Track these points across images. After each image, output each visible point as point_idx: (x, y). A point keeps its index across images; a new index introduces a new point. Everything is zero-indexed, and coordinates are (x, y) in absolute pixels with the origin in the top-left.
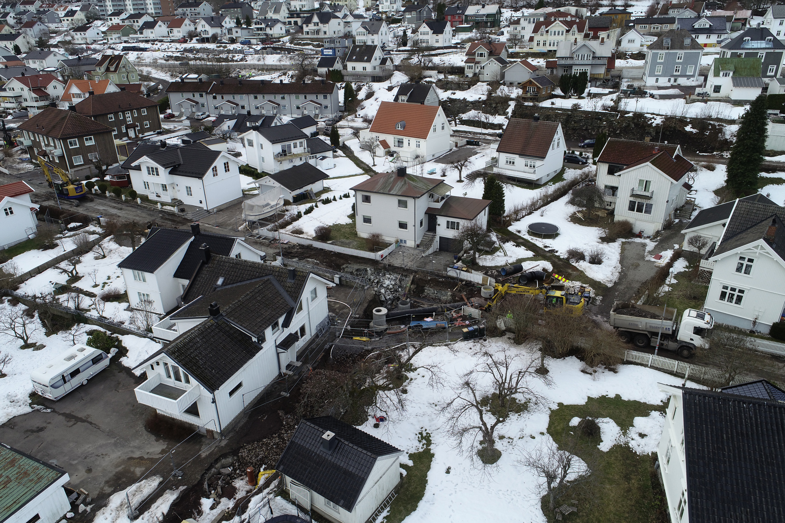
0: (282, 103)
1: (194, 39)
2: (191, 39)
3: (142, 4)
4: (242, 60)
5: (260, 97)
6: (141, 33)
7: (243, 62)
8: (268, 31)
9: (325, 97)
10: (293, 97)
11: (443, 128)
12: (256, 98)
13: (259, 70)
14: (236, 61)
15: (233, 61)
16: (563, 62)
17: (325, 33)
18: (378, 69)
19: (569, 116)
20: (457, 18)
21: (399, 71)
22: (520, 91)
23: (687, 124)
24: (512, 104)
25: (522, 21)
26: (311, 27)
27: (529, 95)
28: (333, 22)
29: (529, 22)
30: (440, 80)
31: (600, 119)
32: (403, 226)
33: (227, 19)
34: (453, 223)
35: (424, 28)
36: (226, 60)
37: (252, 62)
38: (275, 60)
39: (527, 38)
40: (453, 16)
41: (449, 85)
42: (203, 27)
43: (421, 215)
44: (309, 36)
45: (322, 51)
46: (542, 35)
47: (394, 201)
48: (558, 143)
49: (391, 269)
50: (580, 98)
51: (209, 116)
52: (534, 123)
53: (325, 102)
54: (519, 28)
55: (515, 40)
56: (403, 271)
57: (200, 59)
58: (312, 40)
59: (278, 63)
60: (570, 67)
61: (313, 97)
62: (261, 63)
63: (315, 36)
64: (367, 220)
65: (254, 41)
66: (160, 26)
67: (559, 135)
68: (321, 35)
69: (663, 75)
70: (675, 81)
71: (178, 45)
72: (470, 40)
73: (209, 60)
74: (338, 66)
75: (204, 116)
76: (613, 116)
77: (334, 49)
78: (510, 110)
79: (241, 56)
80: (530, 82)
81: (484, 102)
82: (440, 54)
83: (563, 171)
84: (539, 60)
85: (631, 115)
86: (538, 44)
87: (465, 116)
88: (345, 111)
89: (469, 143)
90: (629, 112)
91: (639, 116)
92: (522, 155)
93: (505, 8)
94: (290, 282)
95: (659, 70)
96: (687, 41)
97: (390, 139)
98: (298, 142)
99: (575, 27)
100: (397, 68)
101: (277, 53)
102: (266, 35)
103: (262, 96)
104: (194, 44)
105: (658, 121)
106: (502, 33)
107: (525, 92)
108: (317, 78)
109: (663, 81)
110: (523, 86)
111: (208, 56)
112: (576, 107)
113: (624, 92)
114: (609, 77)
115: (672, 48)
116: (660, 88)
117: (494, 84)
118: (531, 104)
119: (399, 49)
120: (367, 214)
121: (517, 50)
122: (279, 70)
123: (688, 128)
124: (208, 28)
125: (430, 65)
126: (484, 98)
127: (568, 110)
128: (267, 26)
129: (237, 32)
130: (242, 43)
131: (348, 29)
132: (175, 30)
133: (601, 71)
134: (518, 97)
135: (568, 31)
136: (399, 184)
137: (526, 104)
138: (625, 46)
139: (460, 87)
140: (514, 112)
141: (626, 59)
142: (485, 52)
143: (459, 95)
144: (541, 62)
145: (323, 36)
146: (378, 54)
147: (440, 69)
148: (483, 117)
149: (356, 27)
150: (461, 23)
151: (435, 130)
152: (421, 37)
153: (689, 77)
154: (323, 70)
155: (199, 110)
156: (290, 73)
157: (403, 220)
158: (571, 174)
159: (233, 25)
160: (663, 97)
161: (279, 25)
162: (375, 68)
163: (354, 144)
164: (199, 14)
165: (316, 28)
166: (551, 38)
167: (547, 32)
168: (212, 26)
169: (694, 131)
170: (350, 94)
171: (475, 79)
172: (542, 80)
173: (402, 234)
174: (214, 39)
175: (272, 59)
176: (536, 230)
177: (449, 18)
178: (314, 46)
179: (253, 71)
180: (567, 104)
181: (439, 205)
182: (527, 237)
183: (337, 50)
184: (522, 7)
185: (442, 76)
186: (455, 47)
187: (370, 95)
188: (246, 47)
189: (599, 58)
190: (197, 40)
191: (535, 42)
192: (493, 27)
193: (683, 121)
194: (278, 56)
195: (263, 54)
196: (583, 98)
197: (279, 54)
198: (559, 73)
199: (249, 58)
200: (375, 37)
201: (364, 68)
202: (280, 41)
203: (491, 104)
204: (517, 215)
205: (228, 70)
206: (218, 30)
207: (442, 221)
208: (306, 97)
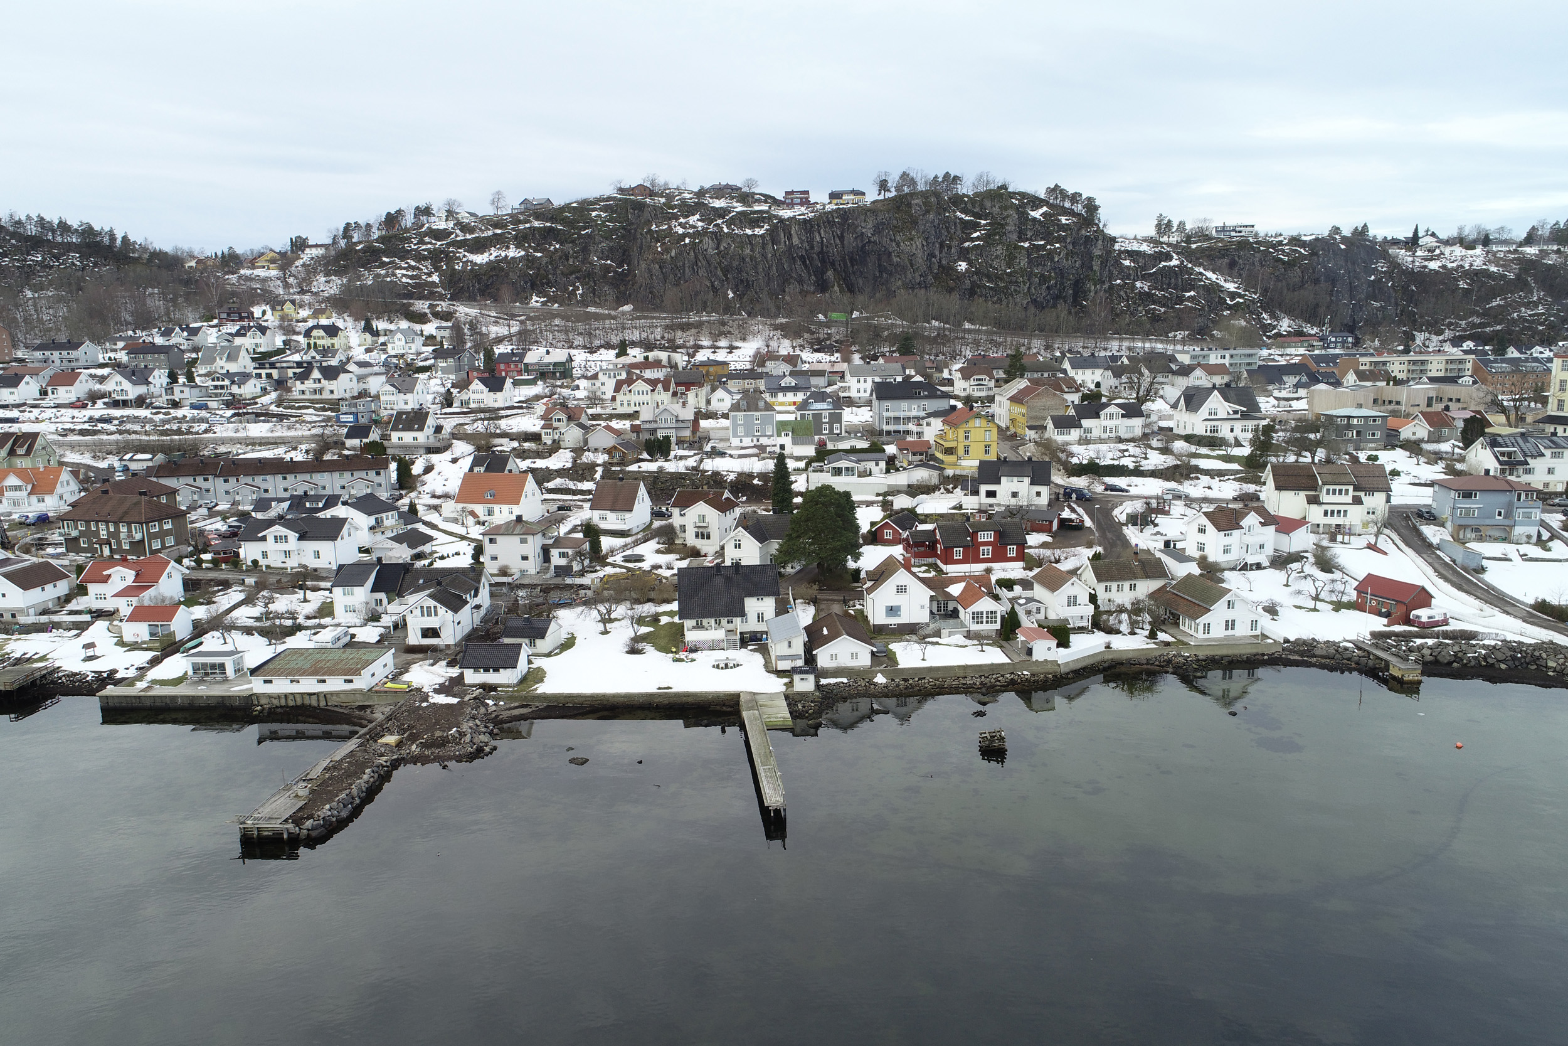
0: (321, 483)
1: (100, 403)
2: (94, 403)
4: (206, 431)
5: (290, 477)
7: (211, 435)
8: (235, 389)
9: (378, 474)
10: (336, 475)
11: (534, 494)
13: (247, 445)
14: (197, 433)
15: (189, 433)
16: (647, 426)
17: (332, 392)
18: (432, 439)
19: (655, 477)
20: (513, 366)
21: (458, 439)
22: (606, 457)
23: (754, 478)
24: (600, 470)
25: (600, 375)
26: (309, 384)
27: (615, 460)
28: (343, 377)
29: (610, 377)
30: (514, 449)
31: (684, 479)
32: (525, 558)
33: (156, 373)
34: (564, 553)
35: (476, 385)
36: (179, 432)
37: (225, 435)
38: (264, 430)
39: (608, 396)
40: (508, 364)
41: (526, 454)
42: (118, 385)
43: (538, 550)
44: (307, 396)
45: (338, 417)
46: (625, 394)
47: (517, 539)
48: (643, 499)
49: (521, 586)
50: (667, 460)
51: (217, 505)
52: (620, 483)
53: (377, 479)
54: (598, 384)
55: (594, 399)
56: (533, 586)
57: (128, 432)
58: (312, 401)
59: (270, 435)
60: (655, 430)
61: (363, 474)
62: (242, 434)
63: (318, 397)
64: (494, 558)
65: (213, 404)
66: (27, 383)
67: (642, 491)
68: (326, 395)
69: (746, 436)
70: (758, 440)
71: (75, 412)
72: (538, 398)
73: (146, 433)
74: (374, 436)
76: (694, 475)
77: (356, 415)
78: (598, 476)
79: (204, 426)
80: (615, 447)
81: (569, 469)
82: (507, 416)
83: (651, 523)
84: (624, 422)
85: (710, 473)
86: (622, 405)
87: (551, 485)
88: (401, 487)
89: (560, 509)
90: (708, 471)
91: (716, 474)
92: (612, 510)
93: (576, 348)
95: (741, 431)
96: (761, 404)
97: (479, 509)
99: (660, 386)
100: (455, 436)
101: (264, 421)
102: (233, 395)
104: (99, 410)
105: (731, 477)
106: (578, 388)
107: (611, 457)
108: (346, 452)
109: (747, 442)
110: (609, 451)
111: (143, 427)
112: (661, 469)
113: (707, 453)
114: (697, 439)
115: (749, 410)
116: (743, 448)
117: (578, 451)
118: (619, 469)
119: (445, 411)
120: (494, 553)
121: (598, 410)
122: (284, 443)
123: (755, 482)
124: (126, 385)
125: (498, 431)
126: (569, 465)
127: (654, 472)
128: (233, 382)
129: (182, 392)
130: (193, 407)
131: (362, 386)
132: (61, 390)
133: (687, 433)
134: (605, 462)
135: (653, 391)
136: (519, 527)
137: (613, 469)
138: (715, 406)
139: (539, 455)
140: (602, 477)
141: (717, 418)
142: (564, 417)
143: (540, 464)
144: (626, 425)
145: (331, 397)
146: (431, 422)
147: (512, 437)
148: (571, 485)
149: (376, 384)
150: (520, 373)
151: (526, 496)
152: (473, 397)
153: (769, 437)
154: (356, 442)
156: (304, 447)
157: (525, 553)
158: (657, 524)
159: (165, 380)
160: (740, 456)
161: (252, 381)
162: (428, 437)
163: (433, 517)
164: (77, 360)
165: (317, 386)
166: (636, 398)
167: (630, 391)
168: (135, 383)
169: (760, 483)
170: (404, 468)
171: (555, 445)
172: (626, 444)
173: (525, 565)
174: (140, 402)
175: (258, 430)
176: (628, 559)
177: (502, 366)
178: (315, 409)
179: (239, 446)
180: (652, 467)
181: (551, 542)
182: (623, 564)
183: (360, 415)
184: (599, 348)
185: (515, 444)
186: (521, 408)
187: (429, 469)
188: (204, 414)
189: (683, 421)
190: (105, 403)
191: (618, 402)
192: (565, 378)
193: (751, 476)
194: (268, 426)
195: (241, 422)
196: (670, 460)
197: (268, 422)
198: (645, 436)
199: (218, 429)
200: (409, 396)
201: (415, 439)
202: (256, 403)
203: (577, 471)
204: (612, 552)
205: (195, 447)
206: (141, 390)
207: (554, 553)
208: (352, 474)
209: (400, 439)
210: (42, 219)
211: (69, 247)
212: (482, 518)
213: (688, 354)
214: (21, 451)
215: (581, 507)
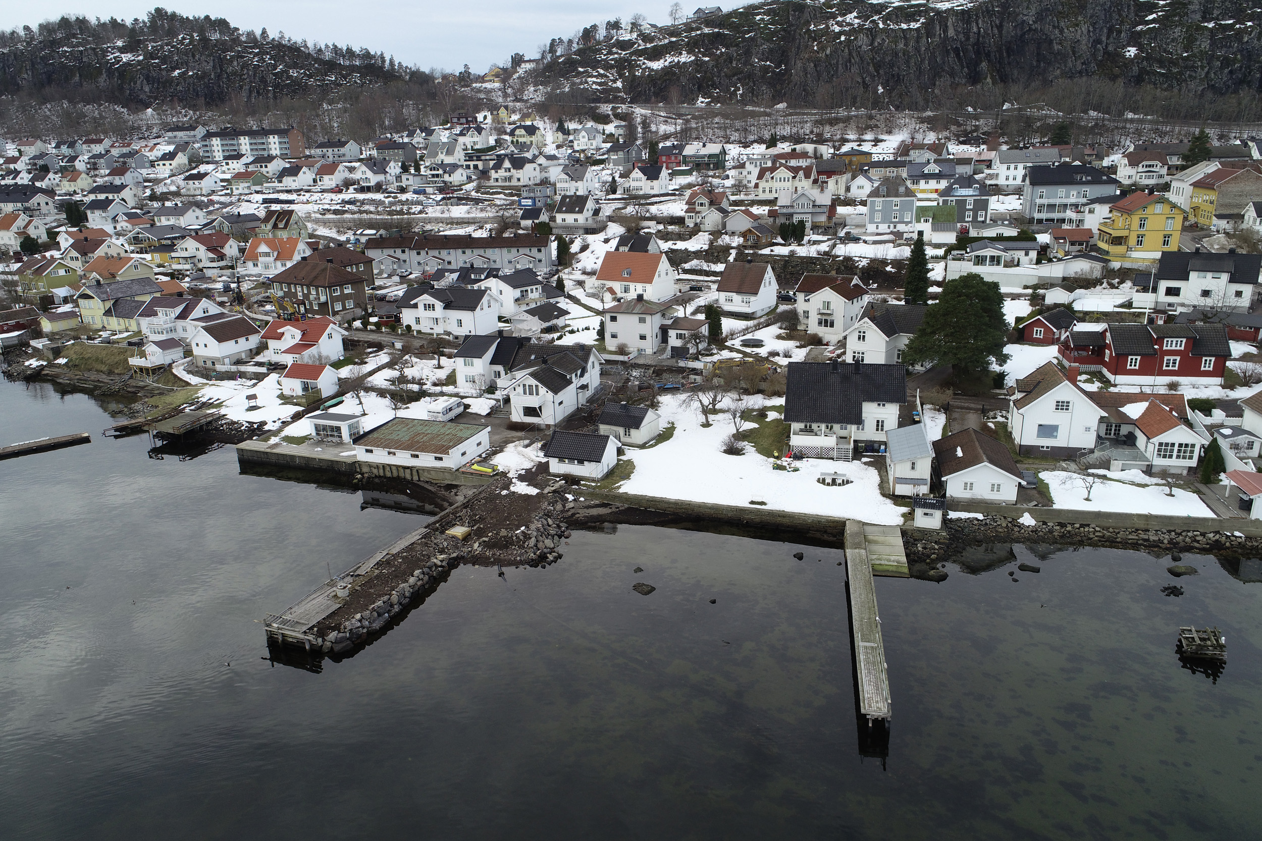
0: (492, 258)
1: (351, 188)
2: (348, 189)
3: (263, 143)
4: (420, 212)
5: (468, 251)
6: (280, 182)
7: (424, 215)
8: (446, 178)
9: (539, 251)
10: (505, 250)
11: (667, 274)
12: (464, 253)
13: (448, 224)
14: (414, 214)
15: (409, 213)
16: (784, 211)
17: (519, 180)
18: (590, 221)
19: (786, 261)
20: (673, 158)
21: (613, 222)
22: (741, 240)
23: (887, 265)
24: (733, 253)
25: (747, 164)
26: (502, 173)
27: (749, 243)
28: (528, 167)
29: (756, 166)
30: (659, 231)
31: (815, 263)
32: (643, 337)
33: (392, 164)
34: (681, 334)
35: (637, 174)
36: (401, 212)
37: (434, 215)
38: (463, 212)
39: (753, 184)
40: (668, 156)
41: (669, 236)
42: (362, 173)
43: (656, 329)
44: (500, 183)
45: (520, 201)
46: (767, 181)
47: (636, 318)
48: (770, 282)
49: (636, 366)
50: (799, 245)
51: (411, 273)
52: (747, 265)
53: (539, 256)
54: (745, 172)
55: (739, 187)
56: (646, 367)
57: (367, 212)
58: (503, 188)
59: (467, 216)
60: (791, 215)
61: (526, 251)
62: (446, 215)
63: (507, 184)
64: (614, 336)
65: (429, 190)
66: (304, 173)
67: (769, 275)
68: (514, 183)
69: (883, 222)
70: (895, 227)
71: (333, 196)
72: (690, 186)
73: (378, 213)
74: (544, 218)
75: (407, 273)
76: (825, 260)
77: (534, 199)
78: (731, 258)
79: (419, 208)
80: (749, 231)
81: (706, 251)
82: (656, 203)
83: (777, 307)
84: (764, 208)
85: (841, 258)
86: (764, 191)
87: (687, 266)
88: (560, 264)
89: (692, 289)
90: (839, 256)
91: (848, 259)
92: (738, 292)
93: (732, 143)
94: (580, 353)
95: (878, 217)
96: (902, 189)
97: (617, 286)
98: (534, 287)
99: (801, 173)
100: (611, 219)
101: (464, 204)
102: (444, 182)
103: (470, 251)
104: (350, 194)
105: (864, 263)
106: (727, 177)
107: (746, 240)
108: (521, 232)
109: (883, 228)
110: (744, 235)
111: (377, 208)
112: (792, 253)
113: (840, 239)
114: (832, 225)
115: (888, 196)
116: (878, 234)
117: (716, 234)
118: (751, 252)
119: (608, 197)
120: (614, 331)
121: (742, 197)
122: (474, 223)
123: (889, 269)
124: (369, 174)
125: (648, 215)
126: (706, 247)
127: (785, 256)
128: (445, 172)
129: (408, 179)
130: (415, 192)
131: (544, 175)
132: (326, 178)
133: (823, 219)
134: (739, 245)
135: (794, 178)
136: (639, 306)
137: (747, 252)
138: (855, 193)
139: (681, 237)
140: (735, 260)
141: (856, 205)
142: (706, 201)
143: (681, 245)
144: (762, 211)
145: (517, 184)
146: (590, 205)
147: (659, 220)
148: (705, 266)
149: (555, 173)
150: (679, 164)
151: (659, 276)
152: (633, 184)
153: (907, 223)
154: (528, 223)
155: (400, 267)
156: (488, 226)
157: (643, 333)
158: (783, 308)
159: (398, 170)
160: (875, 242)
161: (460, 171)
162: (587, 219)
163: (578, 293)
164: (344, 155)
165: (508, 174)
166: (776, 185)
167: (772, 178)
168: (375, 173)
169: (893, 270)
170: (564, 247)
171: (696, 228)
172: (760, 228)
173: (643, 344)
174: (378, 188)
175: (459, 211)
176: (746, 344)
177: (664, 159)
178: (505, 194)
179: (441, 225)
180: (783, 251)
181: (670, 322)
182: (741, 348)
183: (537, 200)
184: (752, 142)
185: (661, 227)
186: (674, 195)
187: (584, 248)
188: (422, 197)
189: (819, 206)
190: (355, 189)
191: (760, 189)
192: (717, 169)
193: (884, 262)
194: (466, 208)
195: (447, 205)
196: (803, 245)
197: (467, 205)
198: (781, 220)
199: (430, 210)
200: (580, 184)
201: (576, 220)
202: (462, 190)
203: (713, 253)
204: (732, 335)
205: (409, 224)
206: (380, 178)
207: (672, 333)
208: (518, 251)
209: (564, 220)
210: (335, 47)
211: (353, 69)
212: (619, 295)
213: (834, 147)
214: (281, 225)
215: (709, 288)
